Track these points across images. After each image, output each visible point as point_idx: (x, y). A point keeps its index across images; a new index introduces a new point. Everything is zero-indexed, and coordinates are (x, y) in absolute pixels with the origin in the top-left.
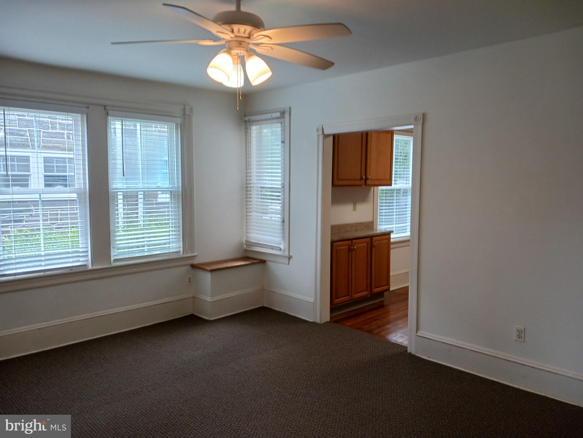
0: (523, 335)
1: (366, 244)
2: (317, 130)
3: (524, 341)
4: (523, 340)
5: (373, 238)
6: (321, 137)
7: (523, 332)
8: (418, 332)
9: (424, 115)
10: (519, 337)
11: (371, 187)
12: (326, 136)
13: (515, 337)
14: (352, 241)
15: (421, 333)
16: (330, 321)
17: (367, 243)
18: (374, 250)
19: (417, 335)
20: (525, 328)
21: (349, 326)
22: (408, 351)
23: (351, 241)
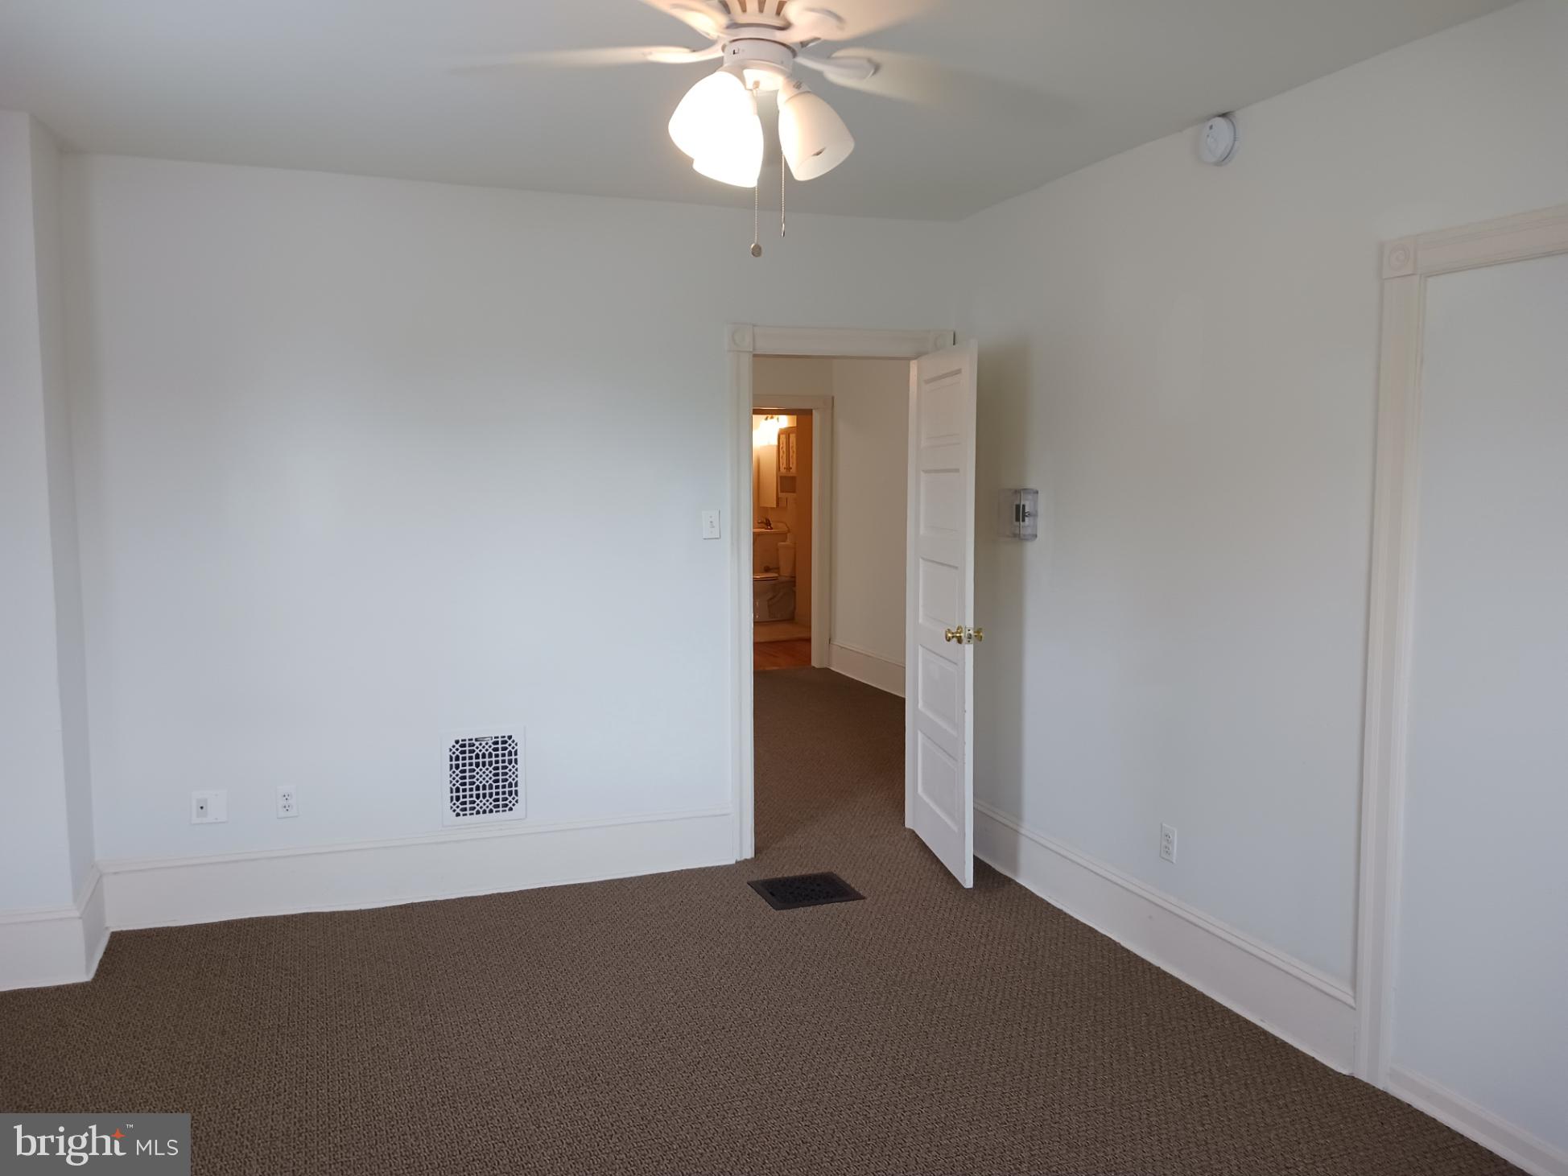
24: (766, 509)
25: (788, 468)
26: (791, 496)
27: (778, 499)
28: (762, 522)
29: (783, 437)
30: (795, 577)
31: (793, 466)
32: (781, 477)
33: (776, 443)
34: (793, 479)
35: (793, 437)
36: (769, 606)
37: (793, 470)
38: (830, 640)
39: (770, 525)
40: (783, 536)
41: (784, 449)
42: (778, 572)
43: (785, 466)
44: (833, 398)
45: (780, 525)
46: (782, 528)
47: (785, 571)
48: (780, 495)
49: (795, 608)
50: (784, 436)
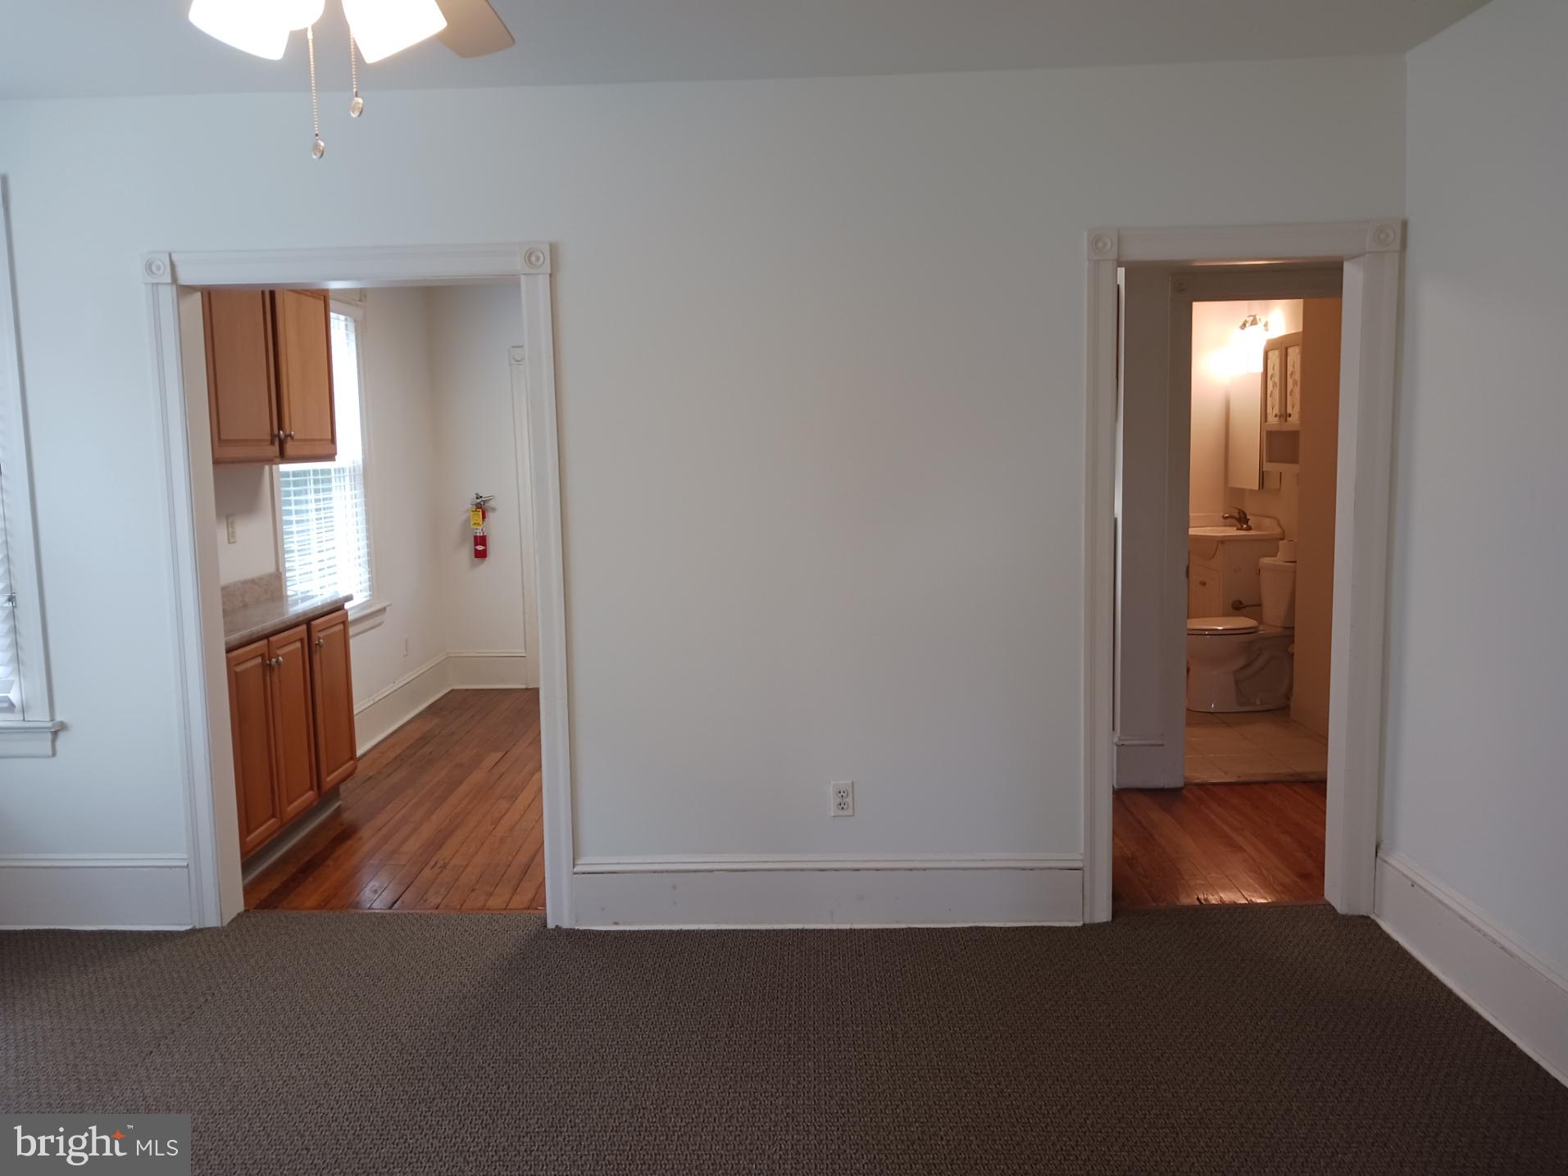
0: (849, 800)
1: (298, 644)
2: (149, 267)
3: (853, 815)
4: (849, 812)
5: (314, 623)
6: (168, 295)
7: (850, 794)
8: (579, 862)
9: (553, 249)
10: (841, 806)
11: (263, 468)
12: (185, 290)
13: (832, 810)
14: (268, 641)
15: (587, 862)
16: (245, 911)
17: (301, 640)
18: (316, 658)
19: (575, 873)
20: (853, 783)
21: (319, 907)
22: (551, 925)
23: (266, 641)
24: (1240, 492)
25: (1284, 415)
26: (1288, 469)
27: (1262, 475)
28: (1231, 517)
29: (1275, 357)
30: (1293, 628)
31: (1294, 410)
32: (1267, 432)
33: (1260, 369)
34: (1294, 435)
35: (1294, 355)
36: (1237, 682)
37: (1295, 418)
38: (1377, 847)
39: (1246, 521)
40: (1270, 544)
41: (1277, 379)
42: (1260, 619)
43: (1276, 411)
44: (1405, 225)
45: (1267, 522)
46: (1269, 528)
47: (1274, 612)
48: (1267, 467)
49: (1291, 687)
50: (1277, 353)
